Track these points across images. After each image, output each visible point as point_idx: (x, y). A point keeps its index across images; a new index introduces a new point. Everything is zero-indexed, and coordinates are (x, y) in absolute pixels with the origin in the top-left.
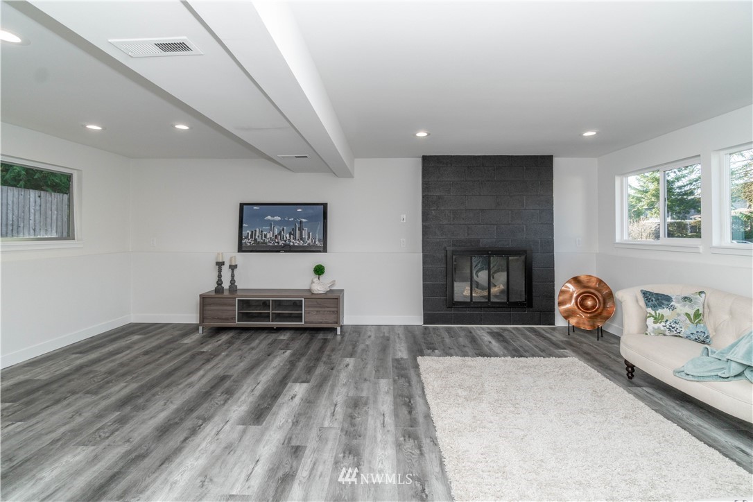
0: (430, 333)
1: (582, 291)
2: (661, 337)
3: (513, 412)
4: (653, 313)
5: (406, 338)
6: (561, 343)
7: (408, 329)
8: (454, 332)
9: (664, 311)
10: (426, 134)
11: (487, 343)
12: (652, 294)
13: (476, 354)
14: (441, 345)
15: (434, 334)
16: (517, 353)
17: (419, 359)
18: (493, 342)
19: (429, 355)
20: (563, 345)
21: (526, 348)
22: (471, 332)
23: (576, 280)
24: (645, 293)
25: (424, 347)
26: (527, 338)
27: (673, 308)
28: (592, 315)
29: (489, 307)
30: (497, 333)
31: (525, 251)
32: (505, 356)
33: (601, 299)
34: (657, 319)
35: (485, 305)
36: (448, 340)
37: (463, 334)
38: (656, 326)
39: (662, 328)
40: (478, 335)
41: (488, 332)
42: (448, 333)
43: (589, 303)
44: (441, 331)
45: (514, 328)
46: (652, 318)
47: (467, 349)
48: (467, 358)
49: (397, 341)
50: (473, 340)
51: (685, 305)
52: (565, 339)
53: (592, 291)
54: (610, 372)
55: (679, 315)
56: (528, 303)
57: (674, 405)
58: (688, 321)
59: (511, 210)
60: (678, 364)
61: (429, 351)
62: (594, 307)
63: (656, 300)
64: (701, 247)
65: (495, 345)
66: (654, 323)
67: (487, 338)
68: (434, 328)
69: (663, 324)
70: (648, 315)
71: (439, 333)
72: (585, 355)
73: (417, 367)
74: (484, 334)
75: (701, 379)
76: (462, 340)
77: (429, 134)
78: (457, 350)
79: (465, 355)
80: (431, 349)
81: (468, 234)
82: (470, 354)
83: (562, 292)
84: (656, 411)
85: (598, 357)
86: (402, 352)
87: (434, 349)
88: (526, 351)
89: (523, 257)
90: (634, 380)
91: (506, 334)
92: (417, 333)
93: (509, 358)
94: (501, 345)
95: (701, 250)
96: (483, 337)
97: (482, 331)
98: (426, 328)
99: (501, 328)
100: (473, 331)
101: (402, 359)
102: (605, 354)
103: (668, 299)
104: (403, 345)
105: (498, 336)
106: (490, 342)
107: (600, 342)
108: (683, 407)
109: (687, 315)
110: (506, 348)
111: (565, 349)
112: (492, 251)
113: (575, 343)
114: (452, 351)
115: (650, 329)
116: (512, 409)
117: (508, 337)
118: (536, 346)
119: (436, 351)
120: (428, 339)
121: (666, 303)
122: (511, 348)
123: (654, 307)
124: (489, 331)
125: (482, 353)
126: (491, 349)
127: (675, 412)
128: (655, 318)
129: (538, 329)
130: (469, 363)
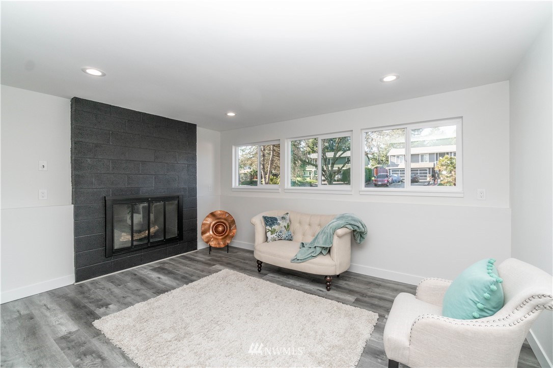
0: (89, 290)
1: (216, 221)
2: (275, 242)
3: (219, 331)
4: (270, 229)
5: (60, 305)
6: (209, 262)
7: (56, 295)
8: (117, 279)
9: (275, 227)
10: (100, 74)
11: (157, 280)
12: (268, 218)
13: (155, 293)
14: (112, 297)
15: (96, 289)
16: (187, 279)
17: (97, 324)
18: (161, 276)
19: (105, 314)
20: (212, 263)
21: (190, 273)
22: (135, 275)
23: (213, 215)
24: (265, 218)
25: (92, 307)
26: (185, 265)
27: (279, 224)
28: (223, 237)
29: (148, 247)
30: (159, 267)
31: (178, 197)
32: (179, 286)
33: (228, 225)
34: (273, 232)
35: (146, 246)
36: (116, 290)
37: (128, 278)
38: (272, 236)
39: (275, 237)
40: (144, 275)
41: (152, 270)
42: (112, 282)
43: (220, 229)
44: (103, 283)
45: (170, 260)
46: (270, 232)
47: (142, 292)
48: (149, 301)
49: (48, 314)
50: (143, 281)
51: (283, 222)
52: (210, 258)
53: (223, 221)
54: (248, 271)
55: (282, 227)
56: (180, 237)
57: (285, 279)
58: (285, 230)
59: (167, 163)
60: (293, 256)
61: (103, 310)
62: (223, 231)
63: (270, 221)
64: (280, 189)
65: (166, 279)
66: (271, 234)
67: (154, 275)
68: (92, 283)
69: (275, 234)
70: (267, 230)
71: (101, 287)
72: (229, 265)
73: (98, 334)
74: (149, 272)
75: (305, 260)
76: (132, 285)
77: (104, 75)
78: (133, 297)
79: (145, 298)
80: (103, 306)
81: (129, 184)
82: (148, 295)
83: (203, 224)
84: (282, 286)
85: (237, 264)
86: (65, 325)
87: (106, 305)
88: (192, 275)
89: (176, 202)
90: (262, 271)
91: (166, 266)
92: (72, 294)
93: (185, 286)
94: (169, 277)
95: (280, 191)
96: (150, 276)
97: (145, 270)
98: (81, 286)
99: (160, 263)
100: (136, 273)
101: (70, 333)
102: (237, 261)
103: (276, 219)
104: (60, 316)
105: (161, 270)
106: (159, 278)
107: (229, 253)
108: (288, 278)
109: (285, 226)
110: (176, 279)
111: (214, 265)
112: (151, 198)
113: (217, 258)
114: (129, 300)
115: (269, 238)
116: (218, 328)
117: (171, 269)
118: (195, 269)
119: (111, 306)
120: (93, 296)
121: (275, 222)
122: (179, 277)
123: (271, 225)
124: (151, 268)
125: (160, 291)
126: (164, 284)
127: (288, 282)
128: (272, 232)
129: (188, 256)
130: (156, 304)
